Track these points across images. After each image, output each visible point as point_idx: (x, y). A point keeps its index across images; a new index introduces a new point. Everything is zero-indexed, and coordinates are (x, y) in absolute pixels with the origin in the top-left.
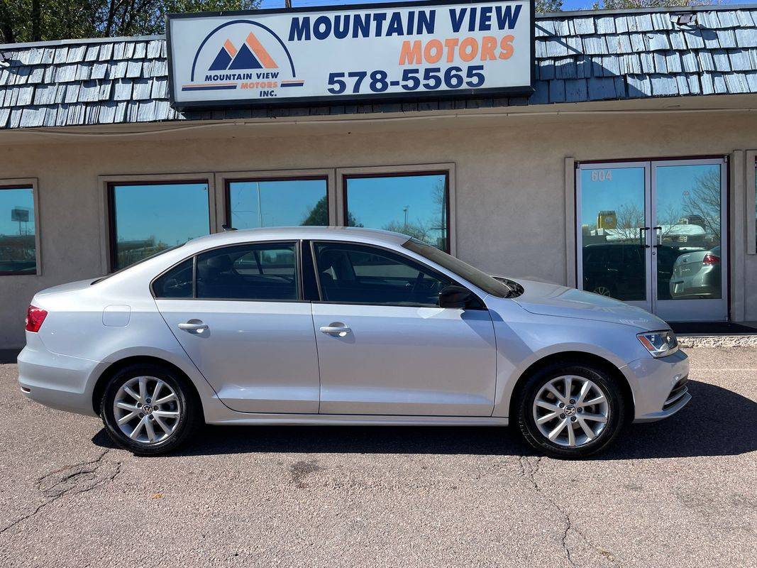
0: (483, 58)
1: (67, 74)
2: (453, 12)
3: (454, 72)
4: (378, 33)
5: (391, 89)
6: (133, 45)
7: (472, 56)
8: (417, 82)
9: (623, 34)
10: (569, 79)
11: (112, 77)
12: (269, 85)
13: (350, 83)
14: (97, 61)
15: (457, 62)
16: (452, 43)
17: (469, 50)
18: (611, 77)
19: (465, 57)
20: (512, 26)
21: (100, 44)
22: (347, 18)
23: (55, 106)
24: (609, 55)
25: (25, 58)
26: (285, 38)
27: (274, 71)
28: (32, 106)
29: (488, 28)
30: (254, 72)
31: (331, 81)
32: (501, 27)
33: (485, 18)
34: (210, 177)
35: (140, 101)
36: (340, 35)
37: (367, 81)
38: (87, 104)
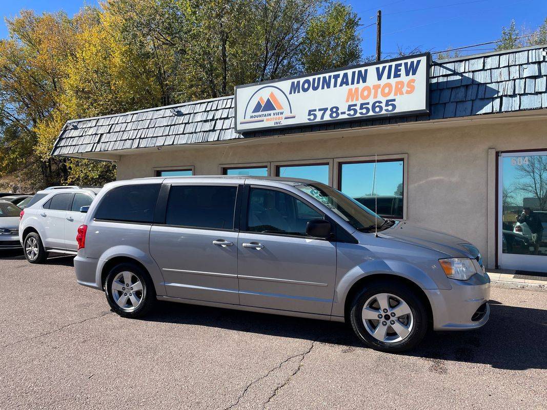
0: (396, 94)
1: (199, 118)
2: (378, 69)
3: (377, 104)
4: (335, 86)
5: (341, 117)
6: (226, 100)
7: (389, 94)
8: (355, 111)
9: (504, 67)
10: (460, 102)
11: (215, 118)
12: (279, 118)
13: (319, 114)
14: (211, 110)
15: (380, 98)
16: (376, 87)
17: (387, 90)
18: (490, 98)
19: (384, 94)
20: (414, 73)
21: (213, 101)
22: (319, 79)
23: (192, 133)
24: (492, 83)
25: (183, 110)
26: (287, 93)
27: (281, 111)
28: (183, 134)
29: (399, 76)
30: (272, 112)
31: (309, 114)
32: (407, 74)
33: (397, 70)
34: (268, 164)
35: (225, 129)
36: (315, 89)
37: (328, 112)
38: (204, 132)
